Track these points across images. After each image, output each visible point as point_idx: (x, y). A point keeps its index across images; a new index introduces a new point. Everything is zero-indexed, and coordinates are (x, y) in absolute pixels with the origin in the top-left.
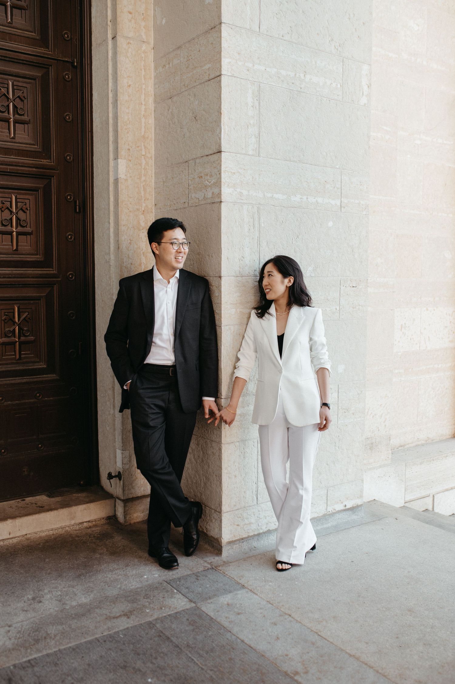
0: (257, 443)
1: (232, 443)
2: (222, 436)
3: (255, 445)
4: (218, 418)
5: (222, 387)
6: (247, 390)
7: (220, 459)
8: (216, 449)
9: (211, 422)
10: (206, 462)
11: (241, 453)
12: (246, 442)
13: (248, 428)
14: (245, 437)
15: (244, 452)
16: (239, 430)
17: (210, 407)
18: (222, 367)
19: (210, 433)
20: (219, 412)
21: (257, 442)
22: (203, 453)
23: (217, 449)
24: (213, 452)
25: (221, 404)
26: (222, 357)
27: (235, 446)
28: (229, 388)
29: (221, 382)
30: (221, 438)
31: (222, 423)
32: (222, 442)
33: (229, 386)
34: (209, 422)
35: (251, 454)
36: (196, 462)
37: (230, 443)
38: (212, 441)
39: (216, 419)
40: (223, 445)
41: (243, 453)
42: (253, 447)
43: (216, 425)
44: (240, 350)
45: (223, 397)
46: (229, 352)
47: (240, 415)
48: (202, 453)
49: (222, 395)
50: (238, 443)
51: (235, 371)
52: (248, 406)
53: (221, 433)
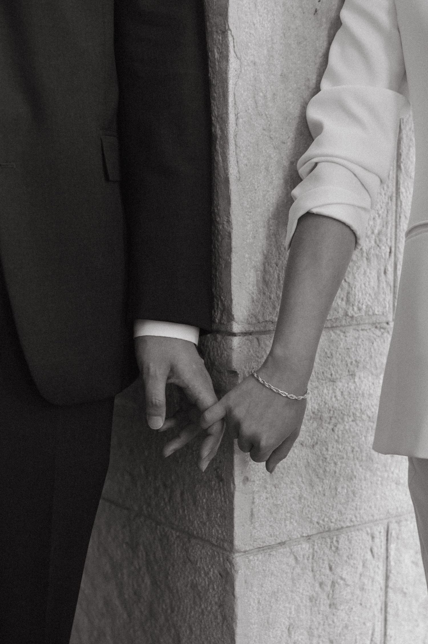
0: (384, 539)
1: (282, 544)
2: (237, 513)
3: (375, 550)
4: (216, 429)
5: (233, 275)
6: (348, 301)
7: (224, 618)
8: (207, 574)
9: (176, 452)
10: (167, 620)
11: (321, 584)
12: (343, 538)
13: (351, 478)
14: (336, 516)
15: (333, 584)
16: (312, 485)
17: (173, 371)
18: (233, 172)
19: (179, 499)
20: (219, 398)
21: (383, 534)
22: (154, 583)
23: (214, 572)
24: (194, 586)
25: (229, 361)
26: (232, 117)
27: (292, 562)
28: (266, 282)
29: (230, 251)
30: (232, 526)
31: (232, 453)
32: (238, 543)
33: (265, 271)
34: (170, 449)
35: (362, 589)
36: (129, 616)
37: (270, 547)
38: (191, 536)
39: (205, 434)
40: (239, 559)
41: (328, 588)
42: (369, 556)
43: (204, 466)
44: (317, 89)
45: (236, 328)
46: (265, 97)
47: (318, 417)
48: (148, 581)
49: (230, 318)
50: (306, 546)
51: (296, 192)
52: (353, 375)
53: (232, 502)
